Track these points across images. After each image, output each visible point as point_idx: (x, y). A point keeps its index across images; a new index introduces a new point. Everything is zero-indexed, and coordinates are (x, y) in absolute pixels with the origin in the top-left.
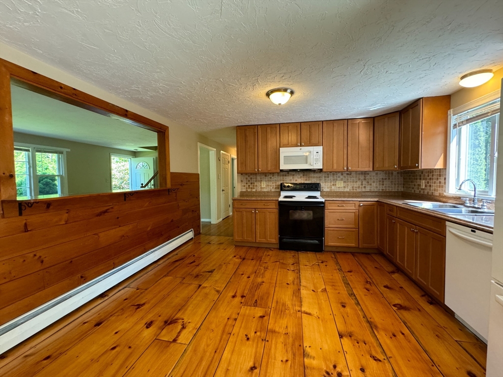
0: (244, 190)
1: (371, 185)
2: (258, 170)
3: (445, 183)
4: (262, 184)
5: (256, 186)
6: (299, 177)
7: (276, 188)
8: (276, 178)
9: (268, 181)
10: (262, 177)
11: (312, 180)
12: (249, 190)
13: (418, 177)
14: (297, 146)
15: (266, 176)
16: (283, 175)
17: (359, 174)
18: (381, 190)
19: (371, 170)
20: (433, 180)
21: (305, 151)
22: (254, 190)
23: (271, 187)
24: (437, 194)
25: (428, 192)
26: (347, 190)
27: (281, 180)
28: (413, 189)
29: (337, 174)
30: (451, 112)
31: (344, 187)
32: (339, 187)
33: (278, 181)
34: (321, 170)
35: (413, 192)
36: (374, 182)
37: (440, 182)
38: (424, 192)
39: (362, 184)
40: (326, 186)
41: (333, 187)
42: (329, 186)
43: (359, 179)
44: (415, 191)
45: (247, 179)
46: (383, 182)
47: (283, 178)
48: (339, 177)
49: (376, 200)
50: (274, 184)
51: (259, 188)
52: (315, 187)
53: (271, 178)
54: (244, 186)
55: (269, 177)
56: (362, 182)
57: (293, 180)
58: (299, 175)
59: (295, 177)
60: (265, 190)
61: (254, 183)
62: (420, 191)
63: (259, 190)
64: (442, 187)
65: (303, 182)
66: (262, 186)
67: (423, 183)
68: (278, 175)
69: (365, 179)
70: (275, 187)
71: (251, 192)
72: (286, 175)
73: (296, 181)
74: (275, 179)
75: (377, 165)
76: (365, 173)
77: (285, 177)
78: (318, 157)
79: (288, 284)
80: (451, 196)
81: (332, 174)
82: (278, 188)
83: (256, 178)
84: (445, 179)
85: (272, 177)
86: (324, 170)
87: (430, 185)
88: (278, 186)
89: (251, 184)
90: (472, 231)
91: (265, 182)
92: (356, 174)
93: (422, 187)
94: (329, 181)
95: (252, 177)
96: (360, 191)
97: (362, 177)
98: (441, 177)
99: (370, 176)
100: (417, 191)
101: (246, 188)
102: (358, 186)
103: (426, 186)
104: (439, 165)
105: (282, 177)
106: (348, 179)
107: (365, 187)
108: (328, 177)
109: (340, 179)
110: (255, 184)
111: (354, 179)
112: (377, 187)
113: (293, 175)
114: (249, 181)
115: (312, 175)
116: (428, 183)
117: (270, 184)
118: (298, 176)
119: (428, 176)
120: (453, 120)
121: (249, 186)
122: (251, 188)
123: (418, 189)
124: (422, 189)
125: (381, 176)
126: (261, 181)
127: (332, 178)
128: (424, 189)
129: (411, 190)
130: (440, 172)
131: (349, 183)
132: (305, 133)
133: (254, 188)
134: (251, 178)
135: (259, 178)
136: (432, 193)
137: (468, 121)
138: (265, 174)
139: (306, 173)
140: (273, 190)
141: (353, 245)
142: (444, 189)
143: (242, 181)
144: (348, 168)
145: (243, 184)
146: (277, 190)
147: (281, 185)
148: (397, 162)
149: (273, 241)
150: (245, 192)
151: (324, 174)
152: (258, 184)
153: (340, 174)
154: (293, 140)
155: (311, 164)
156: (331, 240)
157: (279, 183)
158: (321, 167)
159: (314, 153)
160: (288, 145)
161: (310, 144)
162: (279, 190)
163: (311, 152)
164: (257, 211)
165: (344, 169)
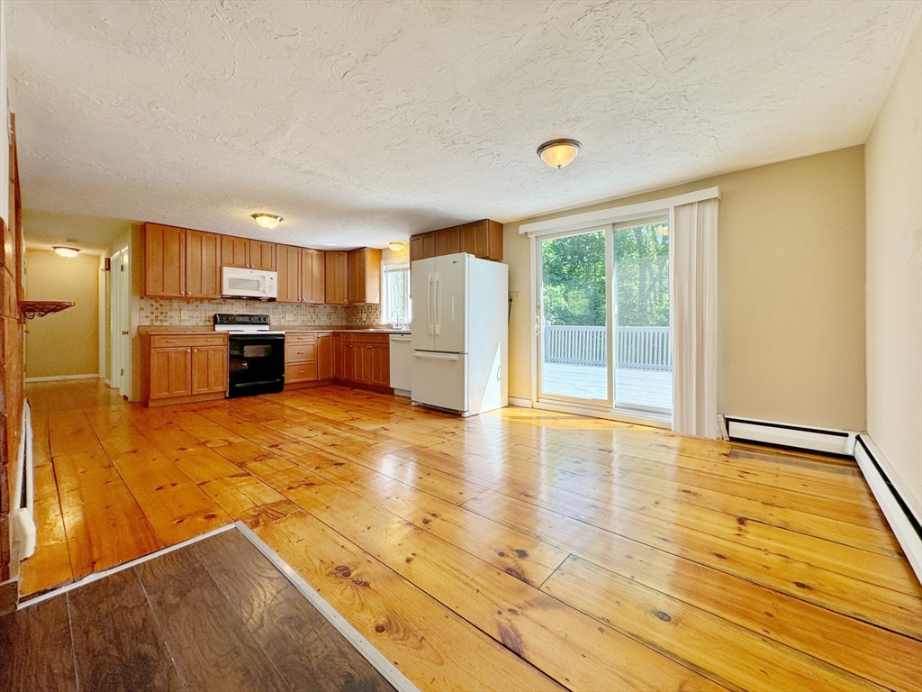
0: (147, 323)
1: (320, 318)
2: (186, 293)
3: (380, 315)
4: (182, 315)
5: (171, 317)
6: (241, 306)
7: (205, 321)
8: (205, 305)
9: (193, 310)
10: (182, 304)
11: (258, 310)
12: (158, 324)
13: (361, 312)
14: (245, 267)
15: (188, 302)
16: (217, 303)
17: (308, 306)
18: (329, 325)
19: (323, 302)
20: (372, 313)
21: (255, 274)
22: (167, 324)
23: (198, 320)
24: (374, 324)
25: (368, 324)
26: (297, 323)
27: (213, 310)
29: (286, 306)
30: (382, 262)
31: (294, 321)
32: (289, 321)
33: (209, 310)
34: (272, 300)
36: (322, 316)
37: (377, 315)
38: (366, 323)
39: (312, 318)
40: (274, 319)
41: (283, 321)
42: (278, 319)
43: (309, 312)
45: (152, 305)
46: (331, 316)
47: (217, 307)
48: (289, 309)
49: (332, 331)
50: (203, 315)
51: (177, 319)
52: (262, 320)
53: (197, 306)
54: (147, 317)
55: (195, 304)
56: (312, 316)
57: (233, 310)
58: (240, 304)
59: (235, 306)
60: (186, 324)
61: (166, 313)
62: (362, 324)
63: (176, 322)
64: (379, 318)
65: (245, 313)
66: (182, 318)
67: (363, 317)
68: (209, 303)
69: (314, 312)
70: (203, 319)
71: (160, 326)
72: (221, 304)
73: (236, 311)
74: (205, 307)
75: (328, 299)
76: (314, 306)
77: (220, 306)
78: (272, 284)
80: (384, 323)
81: (280, 305)
82: (209, 321)
83: (171, 305)
84: (380, 311)
85: (200, 305)
86: (278, 300)
87: (370, 318)
88: (209, 317)
89: (162, 313)
91: (187, 312)
92: (305, 306)
94: (278, 313)
95: (162, 302)
96: (310, 325)
97: (311, 310)
98: (377, 310)
99: (319, 310)
100: (359, 324)
101: (151, 320)
102: (308, 319)
103: (366, 318)
104: (377, 302)
105: (214, 306)
106: (298, 312)
107: (314, 321)
108: (277, 309)
109: (290, 311)
110: (169, 314)
111: (304, 311)
112: (325, 321)
113: (232, 304)
114: (157, 309)
115: (257, 304)
116: (368, 316)
117: (196, 314)
119: (368, 310)
120: (384, 268)
121: (157, 317)
122: (162, 320)
123: (361, 321)
124: (364, 321)
125: (329, 309)
126: (180, 310)
127: (281, 310)
129: (356, 323)
130: (377, 307)
131: (299, 317)
132: (256, 253)
133: (166, 321)
134: (161, 305)
135: (175, 304)
136: (372, 322)
137: (391, 271)
138: (187, 300)
139: (249, 302)
140: (201, 324)
141: (313, 379)
143: (142, 309)
144: (302, 299)
145: (144, 314)
146: (208, 324)
147: (215, 316)
148: (346, 296)
149: (220, 388)
150: (150, 326)
151: (271, 304)
152: (174, 314)
153: (289, 306)
154: (240, 259)
155: (264, 292)
156: (290, 376)
157: (212, 314)
158: (276, 296)
159: (268, 278)
160: (233, 265)
161: (261, 268)
162: (211, 323)
163: (264, 277)
164: (195, 351)
165: (299, 300)
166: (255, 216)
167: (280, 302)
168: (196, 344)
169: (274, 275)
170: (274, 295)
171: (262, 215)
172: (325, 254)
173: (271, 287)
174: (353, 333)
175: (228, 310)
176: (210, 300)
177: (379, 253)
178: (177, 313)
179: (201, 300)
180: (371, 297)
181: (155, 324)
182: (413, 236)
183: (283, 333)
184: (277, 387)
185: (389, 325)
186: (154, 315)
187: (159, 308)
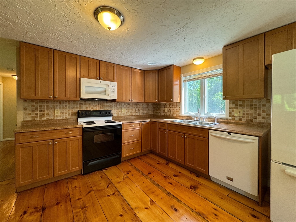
0: (29, 119)
1: (140, 111)
2: (54, 97)
3: (180, 110)
4: (56, 112)
5: (48, 114)
6: (95, 105)
7: (72, 115)
8: (72, 105)
9: (64, 108)
10: (56, 104)
11: (105, 108)
12: (38, 119)
13: (163, 107)
14: (97, 79)
15: (60, 103)
17: (134, 104)
18: (144, 114)
19: (143, 102)
20: (172, 108)
21: (103, 84)
22: (45, 118)
23: (67, 115)
24: (175, 115)
25: (169, 114)
26: (128, 114)
27: (77, 108)
28: (160, 113)
29: (122, 104)
30: (182, 75)
31: (126, 113)
32: (123, 113)
33: (74, 108)
34: (113, 101)
35: (160, 114)
36: (141, 109)
37: (177, 109)
38: (167, 114)
39: (136, 111)
40: (115, 113)
41: (119, 113)
42: (117, 112)
43: (134, 108)
44: (161, 114)
45: (33, 106)
46: (145, 109)
47: (80, 106)
48: (123, 106)
49: (149, 120)
50: (70, 112)
51: (52, 115)
52: (108, 113)
53: (66, 106)
54: (29, 114)
55: (65, 104)
56: (136, 109)
57: (90, 108)
58: (95, 104)
59: (91, 105)
60: (59, 118)
61: (45, 111)
62: (164, 114)
63: (51, 117)
64: (178, 111)
65: (98, 109)
66: (56, 114)
67: (166, 110)
68: (74, 103)
69: (137, 108)
70: (71, 114)
71: (40, 121)
72: (82, 104)
73: (92, 108)
74: (72, 106)
75: (146, 99)
76: (137, 104)
77: (81, 105)
78: (114, 91)
79: (121, 215)
80: (183, 116)
81: (119, 103)
82: (75, 115)
83: (47, 106)
84: (180, 107)
85: (68, 105)
86: (117, 101)
87: (171, 111)
88: (74, 113)
89: (41, 111)
90: (228, 134)
91: (59, 110)
92: (133, 104)
93: (165, 112)
94: (117, 109)
95: (41, 104)
96: (135, 115)
97: (135, 106)
98: (177, 107)
99: (140, 106)
100: (163, 114)
101: (32, 117)
102: (133, 112)
103: (168, 111)
104: (178, 101)
105: (78, 105)
106: (128, 108)
107: (137, 112)
108: (116, 106)
109: (124, 107)
110: (46, 112)
111: (132, 107)
112: (142, 112)
113: (90, 104)
114: (37, 108)
115: (105, 104)
116: (169, 110)
117: (66, 111)
118: (93, 104)
119: (169, 106)
120: (183, 79)
121: (37, 114)
122: (41, 116)
123: (163, 113)
124: (166, 113)
125: (144, 106)
126: (55, 108)
127: (119, 106)
128: (167, 113)
129: (159, 114)
130: (176, 104)
131: (129, 110)
132: (103, 70)
133: (44, 117)
134: (40, 106)
135: (51, 105)
136: (172, 115)
137: (190, 80)
138: (60, 102)
139: (100, 102)
140: (69, 117)
141: (139, 152)
142: (179, 112)
143: (25, 109)
144: (132, 100)
145: (27, 113)
146: (74, 117)
147: (78, 111)
148: (157, 98)
149: (77, 168)
150: (30, 121)
151: (113, 104)
152: (50, 112)
153: (123, 104)
154: (93, 74)
155: (109, 95)
156: (126, 153)
157: (76, 110)
158: (116, 98)
159: (111, 86)
160: (88, 77)
161: (107, 79)
162: (76, 117)
163: (109, 86)
164: (56, 142)
165: (129, 100)
167: (118, 102)
168: (59, 136)
169: (115, 84)
170: (115, 97)
172: (145, 72)
173: (113, 92)
174: (167, 123)
175: (87, 108)
176: (75, 102)
177: (180, 69)
178: (52, 111)
179: (69, 101)
180: (176, 99)
181: (36, 119)
183: (121, 123)
184: (117, 161)
185: (188, 117)
186: (35, 113)
187: (39, 107)
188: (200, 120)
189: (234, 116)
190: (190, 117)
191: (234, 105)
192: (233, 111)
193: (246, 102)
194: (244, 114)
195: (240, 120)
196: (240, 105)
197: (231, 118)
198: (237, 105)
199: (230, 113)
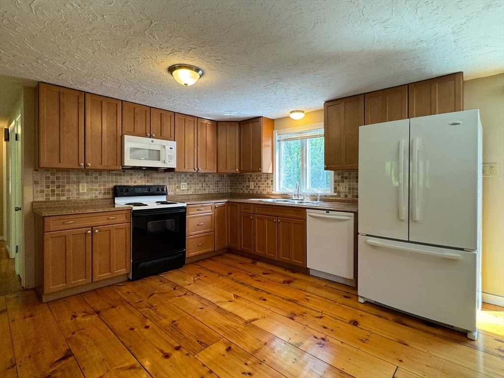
0: (41, 198)
1: (209, 187)
2: (85, 165)
3: (272, 184)
4: (81, 188)
5: (69, 191)
6: (139, 177)
7: (105, 193)
8: (105, 177)
9: (92, 182)
10: (81, 176)
11: (155, 181)
12: (54, 198)
13: (247, 180)
14: (146, 136)
15: (87, 174)
16: (116, 175)
17: (200, 176)
18: (216, 192)
19: (216, 172)
20: (261, 182)
21: (157, 144)
22: (64, 198)
23: (97, 192)
24: (265, 192)
25: (257, 192)
26: (190, 192)
27: (112, 182)
28: (242, 189)
29: (181, 175)
30: (275, 132)
31: (188, 190)
32: (183, 190)
33: (108, 182)
34: (170, 170)
35: (242, 192)
36: (211, 184)
37: (268, 184)
38: (253, 192)
39: (202, 187)
40: (171, 190)
41: (177, 190)
42: (173, 189)
43: (200, 181)
44: (243, 191)
45: (48, 178)
46: (218, 184)
47: (117, 179)
48: (183, 178)
49: (226, 200)
50: (102, 188)
51: (75, 193)
52: (160, 191)
53: (96, 178)
54: (42, 191)
55: (94, 176)
56: (202, 184)
57: (131, 181)
58: (139, 175)
59: (133, 177)
60: (86, 197)
61: (64, 186)
62: (249, 192)
63: (74, 196)
64: (270, 187)
65: (143, 184)
66: (81, 191)
67: (252, 185)
68: (108, 174)
69: (205, 181)
70: (103, 192)
71: (58, 201)
72: (120, 175)
73: (135, 182)
74: (104, 179)
75: (220, 168)
76: (204, 175)
77: (119, 177)
80: (277, 193)
81: (176, 175)
82: (109, 193)
83: (68, 178)
84: (272, 181)
85: (99, 177)
86: (176, 170)
87: (259, 187)
88: (109, 189)
89: (58, 187)
90: (327, 212)
91: (85, 184)
92: (198, 176)
93: (251, 188)
94: (173, 183)
95: (59, 175)
96: (201, 193)
97: (202, 179)
98: (269, 180)
99: (209, 178)
100: (246, 192)
101: (47, 195)
102: (199, 188)
103: (255, 187)
104: (270, 171)
105: (114, 177)
106: (191, 181)
107: (205, 189)
108: (172, 179)
109: (184, 180)
110: (67, 188)
111: (196, 180)
112: (213, 189)
113: (131, 175)
114: (53, 182)
115: (155, 175)
116: (257, 184)
117: (96, 187)
118: (137, 176)
119: (257, 179)
120: (277, 137)
121: (53, 191)
122: (58, 195)
123: (247, 190)
124: (251, 190)
126: (79, 182)
127: (176, 179)
128: (253, 190)
129: (240, 191)
130: (267, 176)
131: (192, 185)
132: (156, 121)
133: (63, 195)
134: (58, 178)
135: (73, 177)
136: (261, 192)
137: (285, 140)
138: (86, 171)
139: (147, 172)
140: (100, 197)
141: (210, 249)
142: (271, 188)
143: (36, 183)
144: (198, 169)
145: (39, 189)
146: (107, 196)
147: (115, 187)
148: (237, 165)
149: (123, 271)
150: (44, 202)
151: (168, 174)
152: (73, 187)
153: (183, 176)
154: (140, 128)
155: (164, 162)
156: (192, 250)
157: (111, 185)
158: (175, 166)
159: (168, 148)
160: (134, 133)
161: (161, 136)
162: (110, 196)
163: (164, 147)
164: (97, 231)
165: (195, 170)
166: (171, 69)
167: (177, 172)
168: (97, 224)
169: (173, 144)
170: (173, 164)
171: (181, 66)
172: (217, 124)
173: (170, 157)
174: (254, 204)
175: (127, 181)
176: (109, 171)
178: (75, 186)
179: (100, 171)
180: (266, 168)
181: (51, 199)
182: (327, 102)
183: (185, 205)
184: (178, 262)
185: (284, 194)
186: (50, 189)
187: (56, 181)
188: (299, 199)
189: (339, 192)
190: (287, 194)
191: (340, 177)
192: (339, 185)
193: (352, 173)
194: (349, 189)
195: (346, 196)
196: (346, 178)
197: (336, 194)
198: (342, 177)
199: (335, 188)
